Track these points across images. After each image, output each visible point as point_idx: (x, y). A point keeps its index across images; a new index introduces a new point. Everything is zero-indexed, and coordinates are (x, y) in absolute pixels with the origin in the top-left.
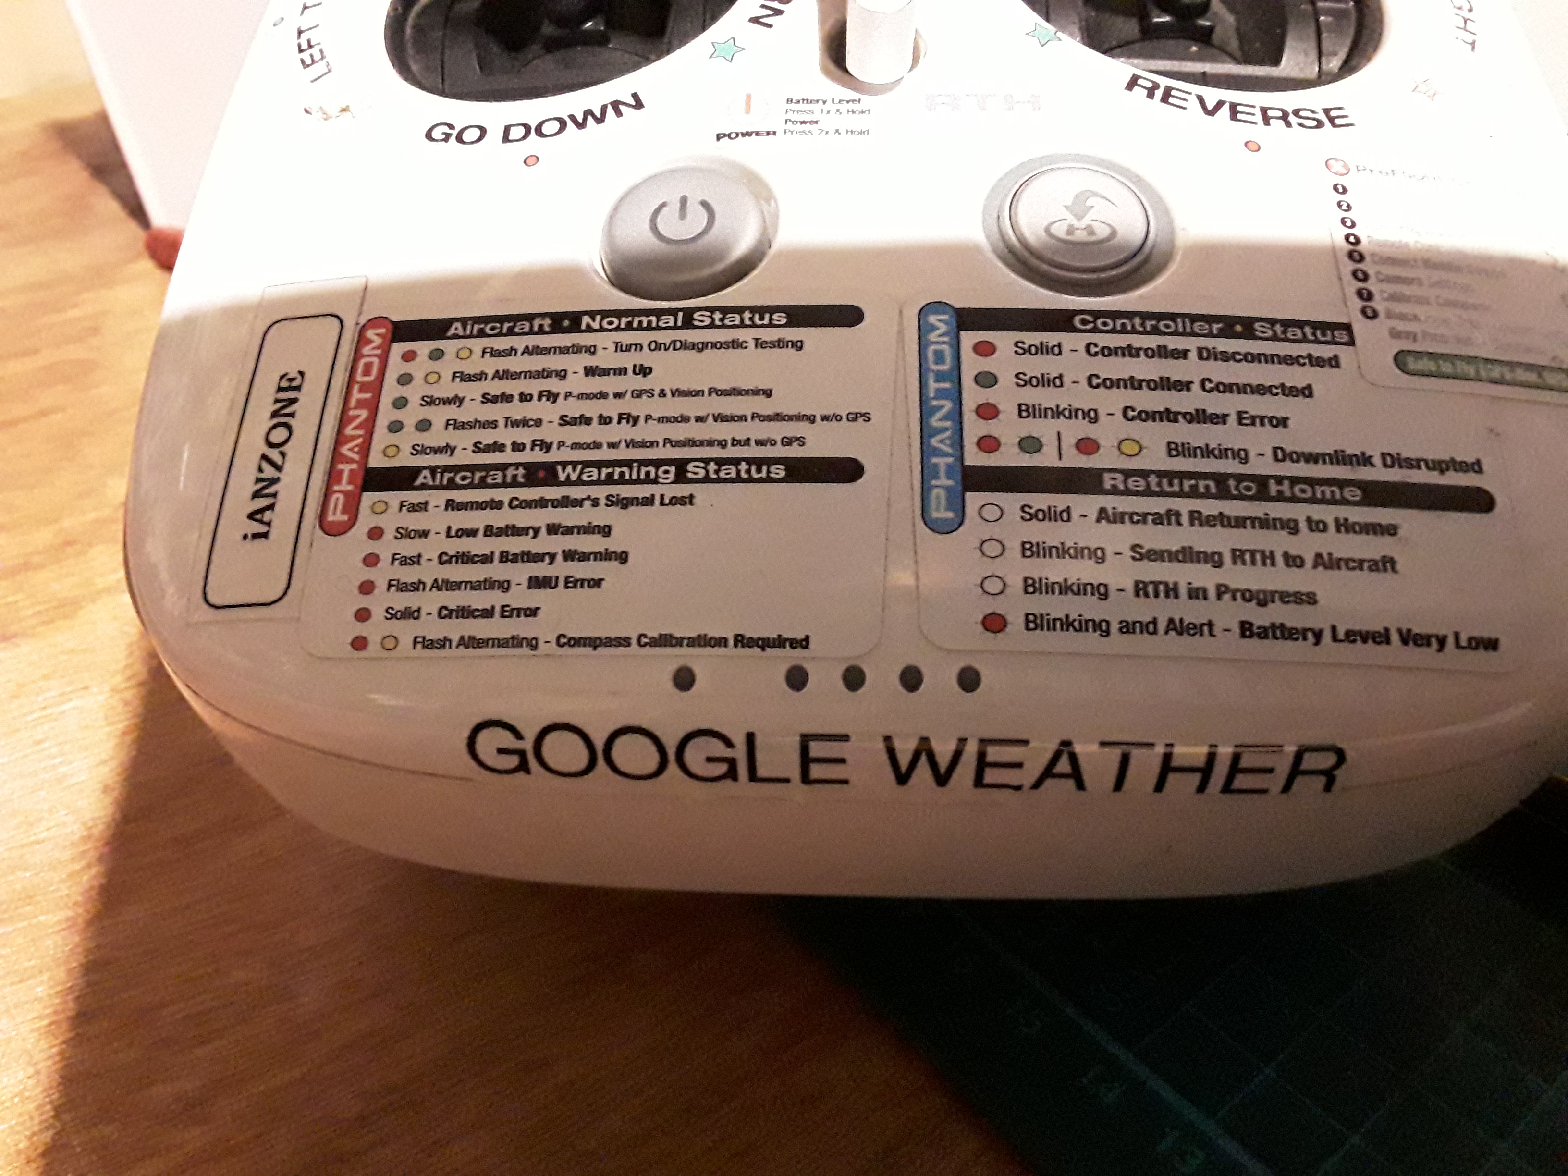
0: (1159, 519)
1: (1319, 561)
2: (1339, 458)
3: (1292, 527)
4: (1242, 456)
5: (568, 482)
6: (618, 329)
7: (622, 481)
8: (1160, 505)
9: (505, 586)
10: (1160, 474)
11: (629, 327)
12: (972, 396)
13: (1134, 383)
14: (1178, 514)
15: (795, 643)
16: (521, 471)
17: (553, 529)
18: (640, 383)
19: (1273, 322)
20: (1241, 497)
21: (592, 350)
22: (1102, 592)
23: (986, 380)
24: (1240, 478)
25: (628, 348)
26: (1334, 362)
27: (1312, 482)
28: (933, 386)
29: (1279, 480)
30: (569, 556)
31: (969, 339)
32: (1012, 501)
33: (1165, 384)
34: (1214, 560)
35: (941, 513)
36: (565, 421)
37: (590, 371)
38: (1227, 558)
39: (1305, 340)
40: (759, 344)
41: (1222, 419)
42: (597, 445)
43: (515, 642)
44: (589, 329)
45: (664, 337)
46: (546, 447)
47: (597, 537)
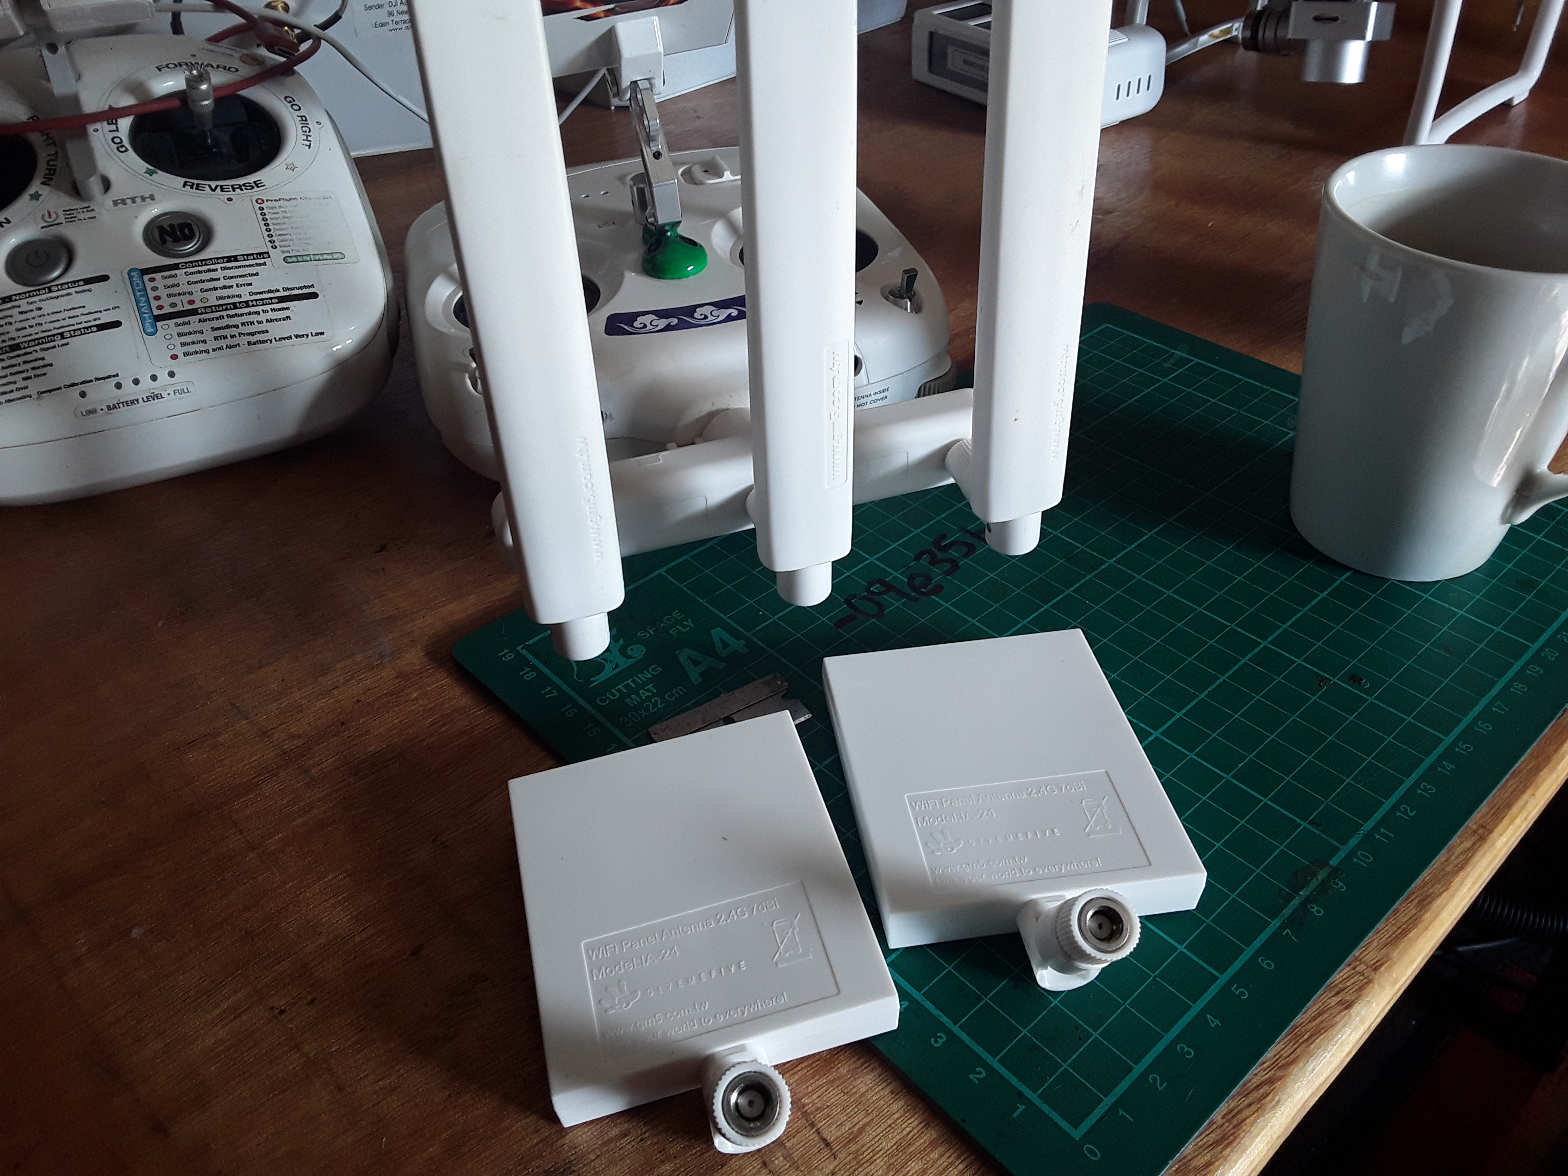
0: (217, 319)
1: (267, 321)
2: (270, 291)
3: (258, 313)
4: (239, 296)
5: (25, 348)
6: (26, 298)
7: (43, 343)
8: (218, 314)
9: (14, 383)
10: (215, 306)
11: (30, 296)
12: (152, 295)
13: (202, 281)
14: (223, 316)
15: (114, 376)
16: (7, 349)
17: (25, 362)
18: (40, 313)
19: (243, 255)
20: (241, 308)
21: (19, 307)
22: (204, 342)
23: (155, 289)
24: (240, 303)
25: (32, 303)
26: (264, 264)
27: (262, 300)
28: (138, 294)
29: (252, 301)
30: (33, 369)
31: (146, 278)
32: (171, 322)
33: (212, 280)
34: (237, 327)
35: (150, 330)
36: (18, 330)
37: (21, 313)
38: (240, 325)
39: (254, 259)
40: (76, 292)
41: (232, 287)
42: (32, 335)
43: (24, 397)
44: (16, 300)
45: (44, 297)
46: (14, 339)
47: (41, 361)
